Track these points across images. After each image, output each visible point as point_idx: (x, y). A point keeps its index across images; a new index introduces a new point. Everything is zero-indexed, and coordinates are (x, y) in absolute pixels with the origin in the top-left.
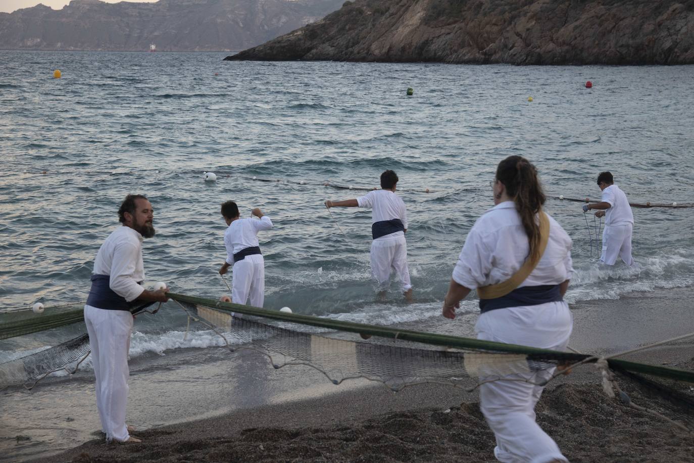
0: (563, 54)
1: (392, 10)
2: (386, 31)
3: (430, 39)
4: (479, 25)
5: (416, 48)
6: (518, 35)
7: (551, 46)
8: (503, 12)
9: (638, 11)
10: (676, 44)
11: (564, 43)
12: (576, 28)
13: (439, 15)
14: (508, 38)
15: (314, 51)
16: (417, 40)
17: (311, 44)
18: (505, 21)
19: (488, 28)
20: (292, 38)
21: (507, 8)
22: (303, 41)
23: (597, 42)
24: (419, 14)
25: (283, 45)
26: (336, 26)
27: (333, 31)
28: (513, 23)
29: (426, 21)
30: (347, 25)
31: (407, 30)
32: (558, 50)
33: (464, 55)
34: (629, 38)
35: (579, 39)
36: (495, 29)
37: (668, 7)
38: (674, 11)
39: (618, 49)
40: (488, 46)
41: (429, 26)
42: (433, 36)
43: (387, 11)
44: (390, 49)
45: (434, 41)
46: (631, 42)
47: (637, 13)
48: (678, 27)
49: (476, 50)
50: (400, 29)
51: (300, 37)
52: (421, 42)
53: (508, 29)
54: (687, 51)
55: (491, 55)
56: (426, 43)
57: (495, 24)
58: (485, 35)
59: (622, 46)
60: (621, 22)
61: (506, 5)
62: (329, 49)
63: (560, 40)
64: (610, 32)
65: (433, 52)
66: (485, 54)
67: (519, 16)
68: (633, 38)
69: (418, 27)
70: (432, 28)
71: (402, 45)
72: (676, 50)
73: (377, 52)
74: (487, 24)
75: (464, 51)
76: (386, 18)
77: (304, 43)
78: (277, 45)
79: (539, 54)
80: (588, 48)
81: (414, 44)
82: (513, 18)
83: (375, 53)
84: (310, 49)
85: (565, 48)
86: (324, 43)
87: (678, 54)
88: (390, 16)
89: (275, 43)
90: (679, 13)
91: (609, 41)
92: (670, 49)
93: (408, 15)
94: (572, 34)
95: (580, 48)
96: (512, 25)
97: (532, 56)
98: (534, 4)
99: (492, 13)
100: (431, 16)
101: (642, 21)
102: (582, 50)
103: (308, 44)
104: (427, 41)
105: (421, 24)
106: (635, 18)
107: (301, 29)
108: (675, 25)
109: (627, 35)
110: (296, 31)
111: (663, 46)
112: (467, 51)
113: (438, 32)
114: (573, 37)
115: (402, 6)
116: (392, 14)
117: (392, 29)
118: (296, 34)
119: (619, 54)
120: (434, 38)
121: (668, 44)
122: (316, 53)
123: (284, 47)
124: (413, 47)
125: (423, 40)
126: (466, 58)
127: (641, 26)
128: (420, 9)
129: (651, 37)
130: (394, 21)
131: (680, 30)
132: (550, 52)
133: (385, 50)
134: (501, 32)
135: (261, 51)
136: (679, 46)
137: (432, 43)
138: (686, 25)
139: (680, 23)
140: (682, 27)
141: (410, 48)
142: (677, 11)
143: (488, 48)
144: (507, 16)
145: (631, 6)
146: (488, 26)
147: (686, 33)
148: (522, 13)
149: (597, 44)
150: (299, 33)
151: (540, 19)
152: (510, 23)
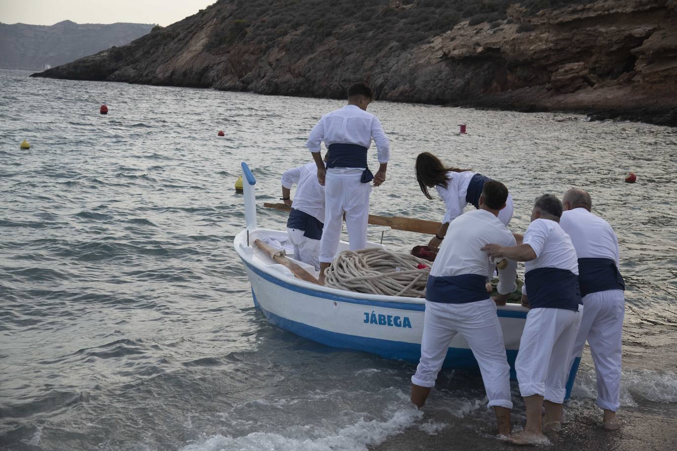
0: (298, 85)
1: (181, 36)
2: (173, 56)
3: (211, 65)
4: (239, 53)
5: (196, 73)
6: (271, 65)
7: (288, 76)
8: (260, 42)
9: (362, 46)
10: (386, 80)
11: (300, 75)
12: (311, 60)
13: (221, 42)
14: (261, 67)
15: (117, 72)
16: (198, 66)
17: (116, 66)
18: (261, 51)
19: (246, 57)
20: (98, 58)
22: (108, 62)
23: (326, 76)
24: (202, 41)
25: (87, 64)
26: (141, 49)
27: (138, 54)
28: (267, 53)
29: (208, 48)
30: (152, 48)
31: (190, 56)
32: (294, 81)
33: (226, 82)
34: (351, 73)
35: (312, 71)
36: (253, 58)
37: (387, 45)
38: (390, 49)
39: (341, 83)
40: (246, 74)
41: (211, 53)
42: (214, 63)
43: (177, 36)
44: (173, 73)
45: (214, 68)
46: (352, 77)
47: (361, 48)
48: (390, 64)
49: (237, 78)
50: (184, 55)
51: (105, 58)
52: (201, 68)
53: (262, 59)
54: (394, 89)
55: (248, 83)
56: (206, 69)
57: (252, 53)
58: (244, 63)
59: (344, 81)
60: (347, 57)
61: (264, 35)
62: (131, 71)
64: (338, 66)
65: (211, 79)
66: (243, 82)
67: (273, 46)
68: (355, 73)
69: (200, 53)
70: (214, 55)
71: (184, 70)
72: (386, 87)
73: (160, 76)
74: (246, 52)
75: (227, 78)
76: (175, 43)
77: (109, 64)
78: (82, 64)
79: (276, 84)
80: (320, 81)
81: (195, 69)
82: (268, 48)
83: (158, 77)
84: (114, 70)
85: (301, 79)
86: (128, 65)
87: (387, 91)
88: (178, 41)
89: (80, 62)
90: (394, 51)
91: (336, 74)
92: (382, 86)
93: (192, 42)
94: (307, 66)
95: (312, 81)
96: (266, 56)
97: (270, 86)
98: (287, 36)
99: (252, 42)
100: (212, 43)
101: (364, 57)
102: (314, 83)
103: (113, 65)
104: (207, 67)
105: (203, 50)
106: (359, 54)
107: (107, 51)
108: (388, 63)
109: (349, 70)
110: (102, 52)
111: (376, 82)
112: (229, 78)
113: (218, 59)
114: (308, 70)
115: (190, 32)
116: (180, 40)
117: (179, 53)
118: (102, 55)
119: (341, 88)
120: (214, 65)
121: (380, 81)
122: (119, 75)
123: (88, 67)
124: (194, 73)
125: (204, 65)
126: (227, 85)
127: (364, 61)
128: (203, 36)
129: (370, 73)
130: (181, 46)
131: (391, 68)
132: (286, 82)
133: (168, 74)
134: (256, 61)
135: (65, 69)
136: (388, 83)
137: (212, 70)
138: (397, 63)
139: (392, 61)
140: (393, 65)
141: (191, 73)
142: (393, 50)
143: (246, 77)
144: (264, 45)
145: (357, 42)
146: (246, 54)
147: (395, 72)
148: (276, 44)
149: (327, 78)
150: (104, 54)
151: (289, 50)
152: (265, 54)
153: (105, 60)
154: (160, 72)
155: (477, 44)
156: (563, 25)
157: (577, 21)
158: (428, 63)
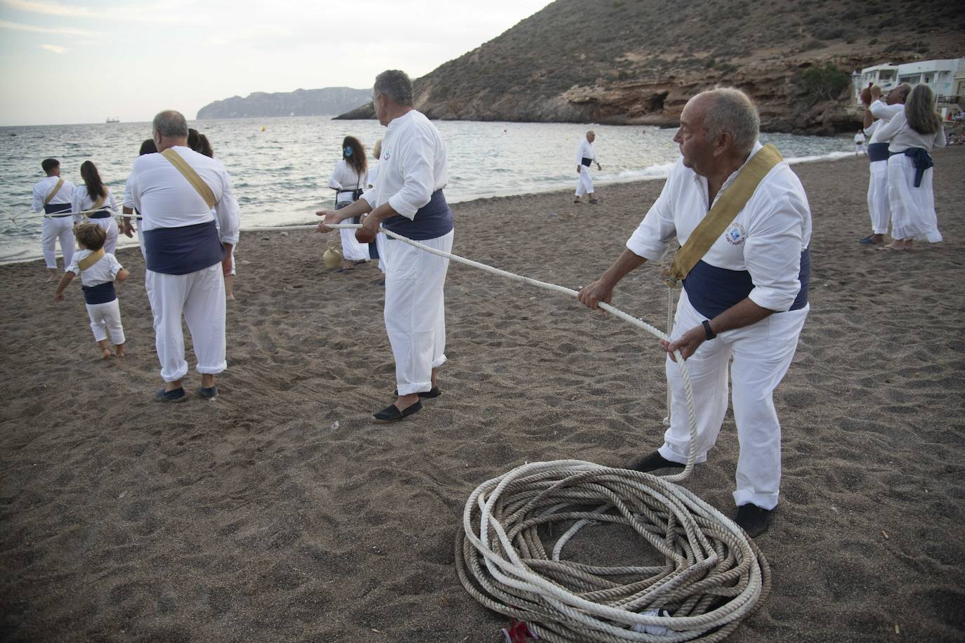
6: (473, 107)
7: (488, 113)
9: (526, 97)
10: (542, 113)
12: (499, 104)
13: (436, 97)
14: (469, 108)
18: (467, 101)
19: (459, 104)
24: (426, 97)
32: (492, 114)
33: (449, 116)
35: (501, 109)
36: (463, 104)
38: (541, 98)
40: (459, 112)
41: (431, 103)
46: (523, 112)
55: (461, 116)
58: (458, 107)
59: (520, 114)
60: (519, 103)
61: (467, 93)
63: (493, 110)
64: (514, 107)
68: (525, 110)
79: (483, 116)
82: (471, 99)
85: (495, 114)
87: (543, 118)
90: (544, 100)
91: (515, 111)
95: (502, 114)
96: (470, 103)
98: (480, 93)
99: (461, 97)
100: (431, 97)
101: (528, 102)
105: (427, 101)
106: (525, 101)
108: (542, 105)
109: (522, 109)
111: (537, 114)
113: (435, 105)
114: (498, 109)
120: (433, 108)
125: (428, 109)
127: (528, 105)
128: (426, 94)
129: (532, 110)
134: (465, 106)
136: (544, 115)
140: (545, 106)
144: (468, 98)
145: (523, 95)
147: (546, 109)
148: (475, 97)
149: (510, 112)
151: (483, 100)
155: (586, 96)
156: (626, 88)
157: (632, 87)
158: (562, 105)
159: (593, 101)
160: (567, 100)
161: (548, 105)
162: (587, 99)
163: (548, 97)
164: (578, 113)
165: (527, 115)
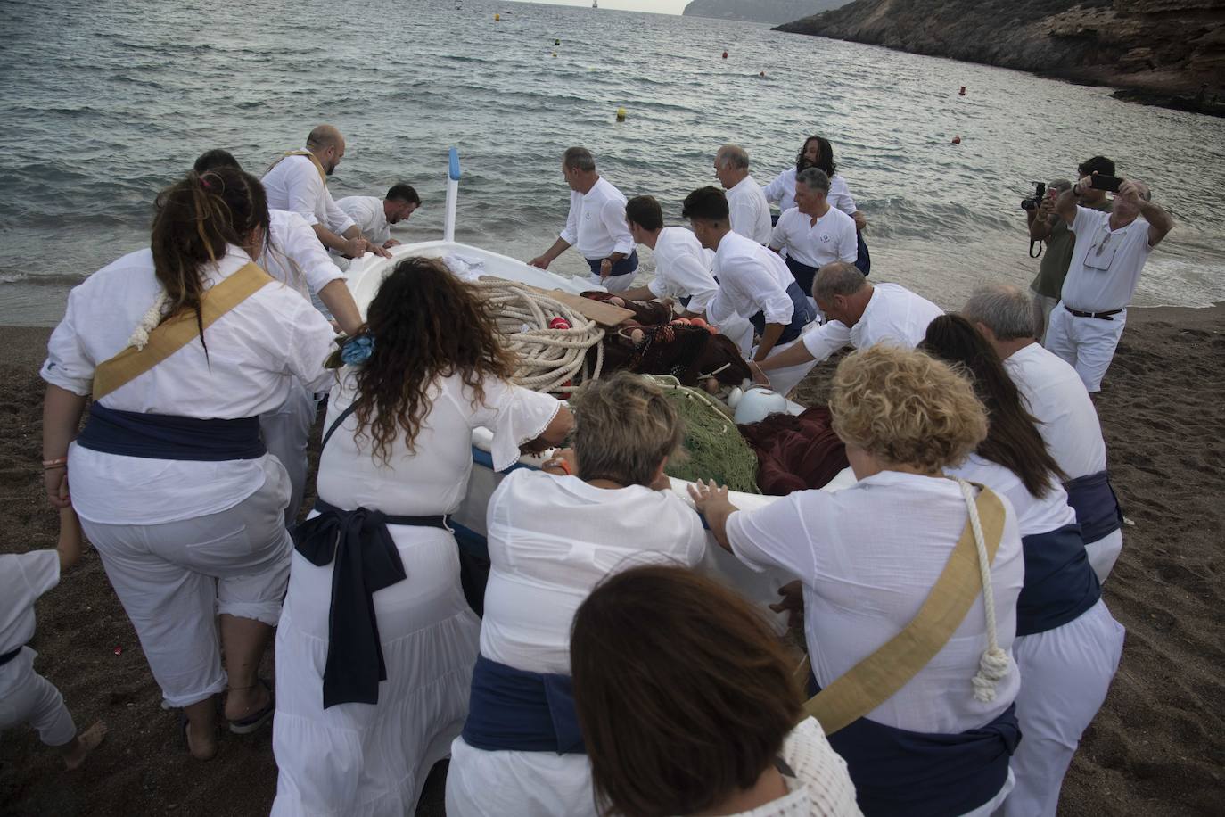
1: (872, 4)
2: (863, 19)
3: (886, 28)
4: (905, 19)
5: (876, 33)
6: (924, 30)
7: (933, 40)
8: (922, 11)
9: (992, 20)
10: (1001, 49)
11: (940, 40)
12: (952, 28)
14: (918, 31)
15: (825, 29)
16: (878, 28)
18: (921, 18)
19: (909, 22)
20: (815, 19)
21: (926, 8)
23: (959, 42)
24: (885, 8)
28: (925, 20)
29: (888, 14)
31: (874, 19)
33: (891, 41)
34: (978, 41)
35: (950, 37)
36: (913, 23)
37: (1011, 20)
38: (1012, 24)
39: (968, 49)
40: (906, 37)
41: (888, 18)
42: (888, 26)
43: (869, 4)
45: (888, 30)
46: (977, 44)
47: (991, 22)
50: (871, 19)
51: (820, 18)
52: (880, 29)
53: (920, 25)
54: (1005, 57)
56: (882, 31)
57: (914, 20)
58: (906, 27)
59: (971, 46)
60: (978, 28)
62: (835, 29)
63: (939, 37)
64: (970, 34)
66: (903, 42)
67: (930, 16)
68: (980, 41)
69: (882, 18)
70: (890, 19)
71: (867, 30)
72: (999, 55)
76: (867, 10)
77: (821, 23)
81: (875, 30)
82: (926, 17)
84: (822, 28)
85: (940, 43)
86: (833, 25)
88: (869, 8)
89: (802, 21)
90: (1014, 26)
91: (967, 41)
92: (996, 54)
93: (879, 8)
94: (948, 33)
95: (948, 44)
96: (923, 23)
97: (916, 47)
98: (942, 8)
99: (916, 11)
100: (890, 10)
101: (991, 29)
102: (949, 46)
105: (884, 16)
106: (988, 26)
107: (822, 14)
108: (1007, 35)
109: (977, 38)
111: (993, 50)
113: (892, 23)
114: (947, 36)
115: (879, 1)
116: (871, 7)
117: (867, 17)
119: (966, 53)
121: (996, 49)
122: (826, 31)
123: (806, 25)
124: (874, 33)
125: (882, 28)
127: (989, 32)
128: (886, 5)
129: (991, 42)
130: (870, 11)
131: (1008, 39)
132: (929, 45)
133: (856, 33)
134: (915, 26)
135: (792, 26)
136: (1002, 52)
137: (886, 31)
139: (1011, 34)
140: (1010, 37)
142: (1014, 24)
144: (924, 14)
145: (990, 16)
146: (910, 20)
147: (1010, 43)
148: (932, 13)
151: (940, 19)
152: (923, 21)
153: (819, 20)
154: (851, 32)
155: (1080, 26)
156: (1151, 15)
157: (1165, 12)
158: (1038, 38)
159: (1089, 34)
160: (1049, 31)
161: (1014, 37)
162: (1080, 30)
163: (1023, 23)
164: (1058, 55)
165: (982, 50)
